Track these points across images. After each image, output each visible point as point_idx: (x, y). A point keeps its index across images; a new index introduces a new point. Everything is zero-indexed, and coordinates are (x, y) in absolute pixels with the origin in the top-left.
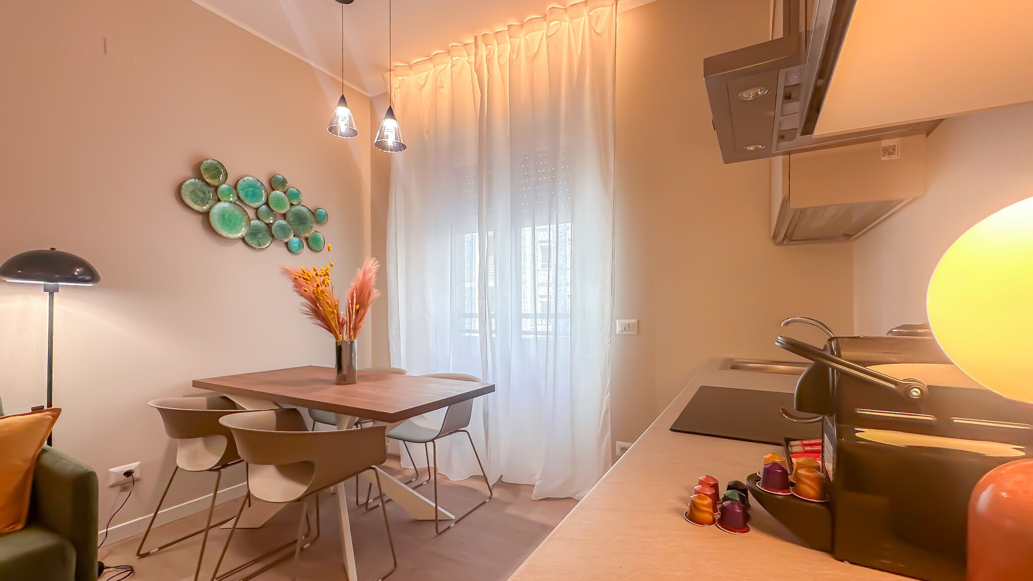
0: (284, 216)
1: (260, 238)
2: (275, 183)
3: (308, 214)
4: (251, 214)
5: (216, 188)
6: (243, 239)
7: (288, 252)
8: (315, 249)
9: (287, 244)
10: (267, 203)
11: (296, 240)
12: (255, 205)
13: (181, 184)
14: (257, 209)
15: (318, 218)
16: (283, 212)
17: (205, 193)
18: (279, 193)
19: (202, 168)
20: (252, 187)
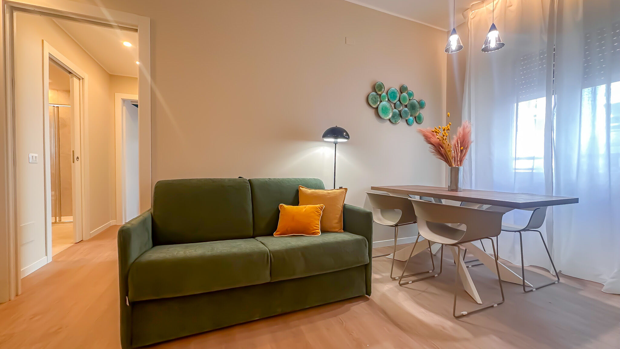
0: (406, 106)
1: (396, 119)
2: (403, 89)
3: (417, 103)
4: (393, 105)
5: (380, 95)
6: (389, 120)
7: (406, 124)
8: (419, 123)
9: (407, 120)
10: (399, 100)
11: (411, 118)
12: (395, 102)
13: (368, 96)
14: (395, 104)
15: (421, 105)
16: (406, 104)
17: (376, 98)
18: (405, 94)
19: (376, 86)
20: (393, 93)
